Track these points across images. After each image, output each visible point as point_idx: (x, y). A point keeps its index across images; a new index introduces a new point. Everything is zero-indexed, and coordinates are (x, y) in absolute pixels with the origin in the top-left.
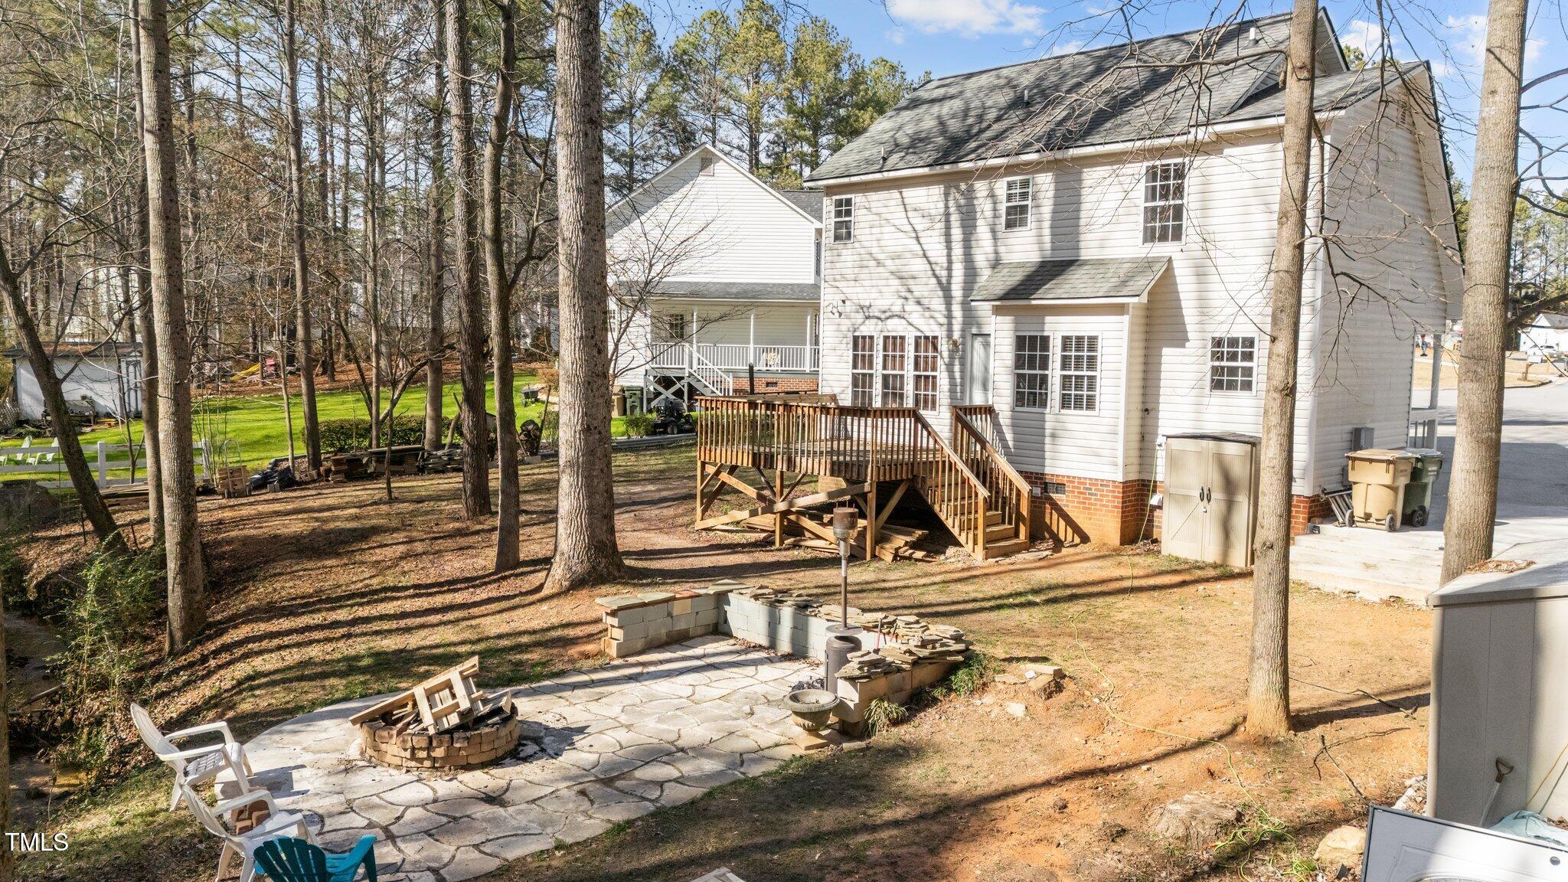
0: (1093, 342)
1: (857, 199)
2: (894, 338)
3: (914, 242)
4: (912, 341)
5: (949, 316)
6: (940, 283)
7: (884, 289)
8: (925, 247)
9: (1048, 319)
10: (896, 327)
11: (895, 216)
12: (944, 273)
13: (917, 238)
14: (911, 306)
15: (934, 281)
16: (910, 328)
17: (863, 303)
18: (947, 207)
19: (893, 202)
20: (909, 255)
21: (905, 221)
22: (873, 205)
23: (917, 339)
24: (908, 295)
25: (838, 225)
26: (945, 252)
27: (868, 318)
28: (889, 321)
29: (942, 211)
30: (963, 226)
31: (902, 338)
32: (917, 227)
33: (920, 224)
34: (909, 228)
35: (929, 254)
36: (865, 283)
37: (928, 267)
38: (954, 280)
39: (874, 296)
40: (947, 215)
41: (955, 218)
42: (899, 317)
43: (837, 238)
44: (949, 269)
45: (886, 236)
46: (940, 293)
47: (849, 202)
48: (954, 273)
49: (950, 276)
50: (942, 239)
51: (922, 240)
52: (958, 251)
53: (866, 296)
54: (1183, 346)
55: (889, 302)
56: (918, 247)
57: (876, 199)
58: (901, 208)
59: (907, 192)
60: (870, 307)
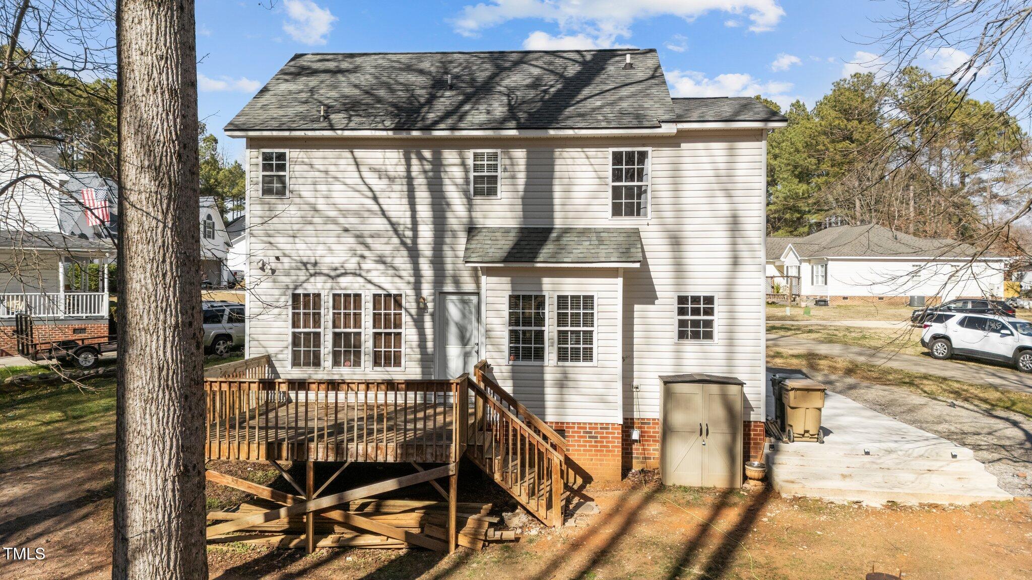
0: (588, 301)
1: (292, 154)
2: (347, 296)
3: (371, 202)
4: (370, 299)
5: (417, 274)
6: (403, 243)
7: (334, 247)
8: (385, 207)
9: (546, 280)
10: (350, 285)
11: (347, 175)
12: (409, 234)
13: (375, 198)
14: (368, 265)
15: (396, 240)
16: (369, 286)
17: (305, 260)
18: (409, 171)
19: (342, 161)
20: (366, 214)
21: (359, 181)
22: (315, 161)
23: (376, 297)
24: (367, 253)
25: (267, 180)
26: (408, 214)
27: (313, 275)
28: (341, 279)
29: (405, 174)
30: (431, 191)
31: (358, 296)
32: (375, 188)
33: (378, 185)
34: (364, 188)
35: (391, 214)
36: (308, 240)
37: (389, 227)
38: (420, 241)
39: (319, 253)
40: (410, 179)
41: (420, 182)
42: (355, 274)
43: (267, 191)
44: (415, 230)
45: (334, 194)
46: (405, 253)
47: (281, 157)
48: (421, 234)
49: (415, 237)
50: (405, 201)
51: (381, 201)
52: (424, 211)
53: (309, 253)
54: (654, 304)
55: (342, 259)
56: (375, 208)
57: (318, 156)
58: (354, 168)
59: (360, 153)
60: (315, 264)
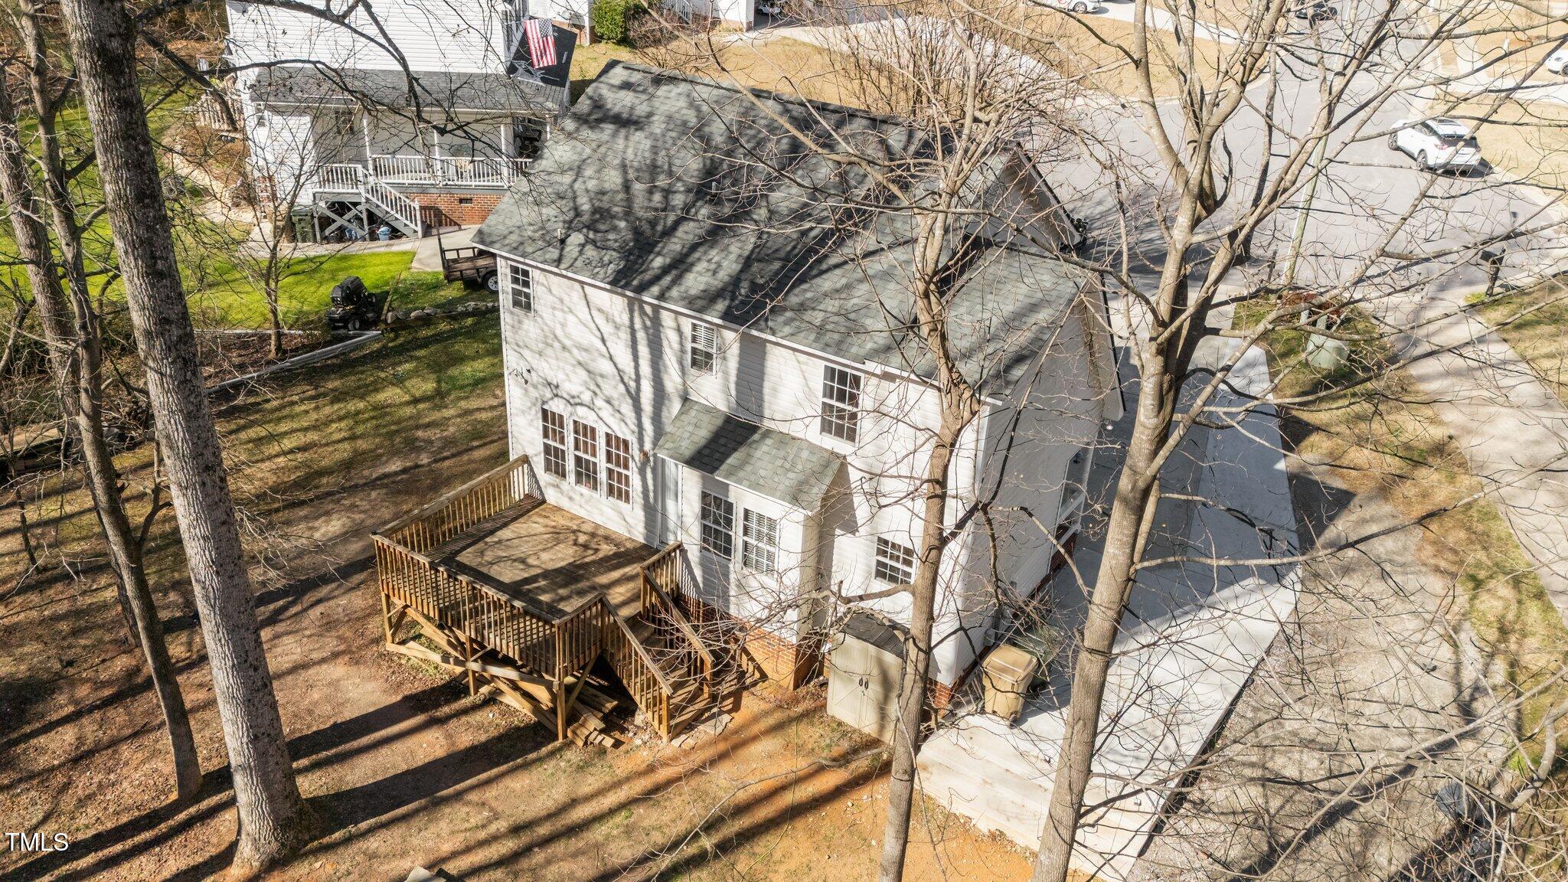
0: (772, 523)
1: (535, 274)
2: (585, 426)
3: (600, 342)
4: (603, 436)
5: (640, 425)
6: (628, 391)
7: (571, 375)
8: (612, 352)
9: (733, 487)
10: (586, 416)
11: (578, 307)
12: (633, 384)
13: (603, 341)
14: (599, 402)
15: (622, 387)
16: (601, 423)
17: (549, 379)
18: (632, 322)
19: (575, 296)
20: (595, 353)
21: (590, 319)
22: (554, 285)
23: (607, 435)
24: (597, 391)
25: (516, 292)
26: (632, 364)
27: (556, 395)
28: (579, 408)
29: (627, 323)
30: (651, 348)
31: (593, 429)
32: (603, 330)
33: (607, 329)
34: (593, 326)
35: (616, 360)
36: (550, 361)
37: (616, 373)
38: (642, 395)
39: (561, 377)
40: (633, 329)
41: (641, 335)
42: (589, 408)
43: (516, 304)
44: (638, 380)
45: (570, 325)
46: (630, 401)
47: (526, 273)
48: (643, 387)
49: (638, 388)
50: (629, 351)
51: (609, 345)
52: (646, 369)
53: (552, 374)
54: (854, 534)
55: (579, 390)
56: (604, 349)
57: (557, 283)
58: (584, 304)
59: (590, 290)
60: (557, 387)
